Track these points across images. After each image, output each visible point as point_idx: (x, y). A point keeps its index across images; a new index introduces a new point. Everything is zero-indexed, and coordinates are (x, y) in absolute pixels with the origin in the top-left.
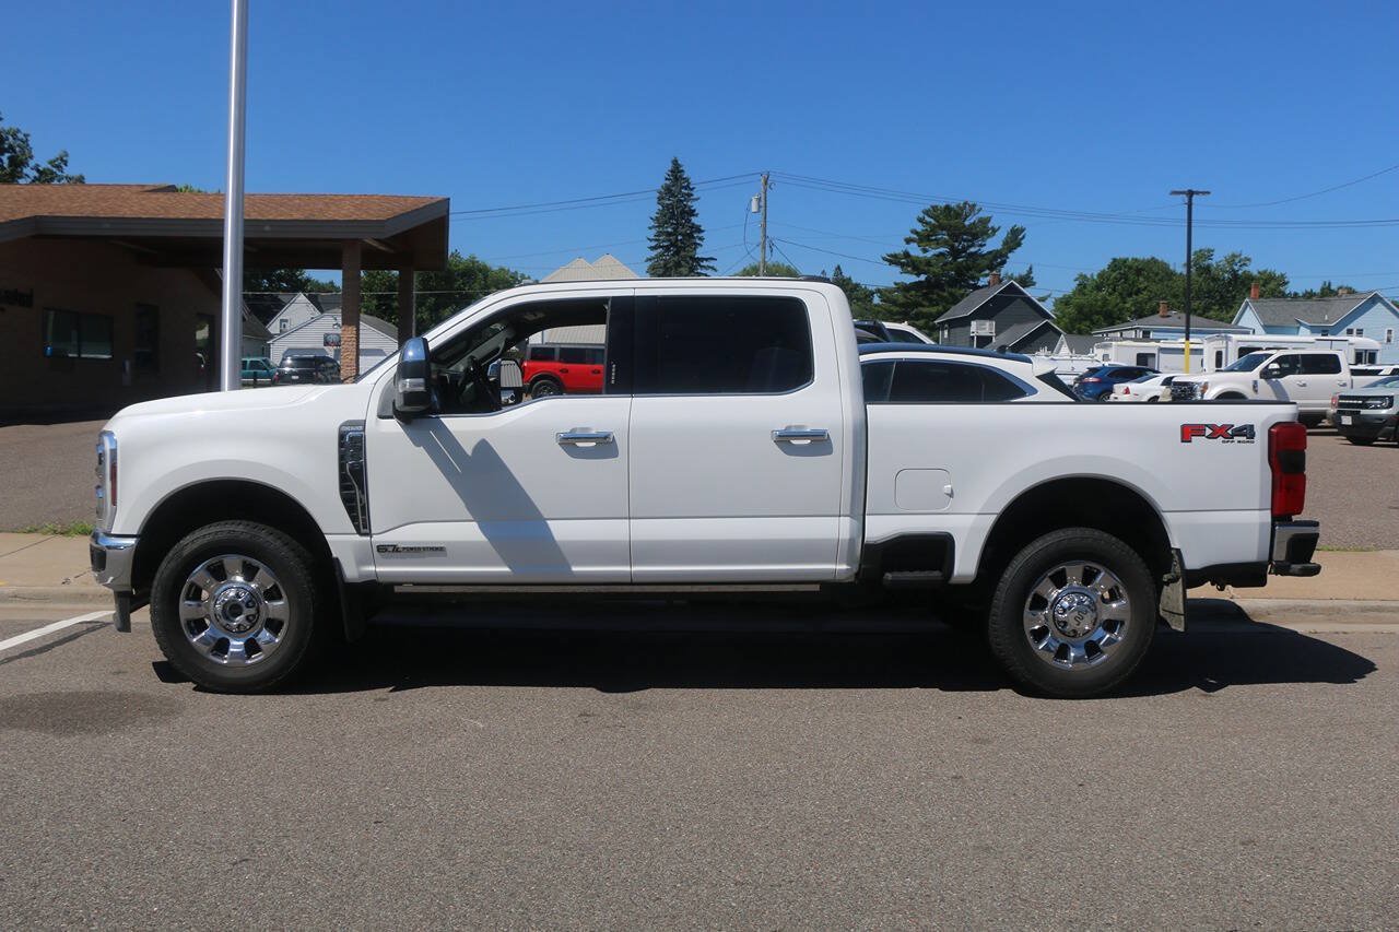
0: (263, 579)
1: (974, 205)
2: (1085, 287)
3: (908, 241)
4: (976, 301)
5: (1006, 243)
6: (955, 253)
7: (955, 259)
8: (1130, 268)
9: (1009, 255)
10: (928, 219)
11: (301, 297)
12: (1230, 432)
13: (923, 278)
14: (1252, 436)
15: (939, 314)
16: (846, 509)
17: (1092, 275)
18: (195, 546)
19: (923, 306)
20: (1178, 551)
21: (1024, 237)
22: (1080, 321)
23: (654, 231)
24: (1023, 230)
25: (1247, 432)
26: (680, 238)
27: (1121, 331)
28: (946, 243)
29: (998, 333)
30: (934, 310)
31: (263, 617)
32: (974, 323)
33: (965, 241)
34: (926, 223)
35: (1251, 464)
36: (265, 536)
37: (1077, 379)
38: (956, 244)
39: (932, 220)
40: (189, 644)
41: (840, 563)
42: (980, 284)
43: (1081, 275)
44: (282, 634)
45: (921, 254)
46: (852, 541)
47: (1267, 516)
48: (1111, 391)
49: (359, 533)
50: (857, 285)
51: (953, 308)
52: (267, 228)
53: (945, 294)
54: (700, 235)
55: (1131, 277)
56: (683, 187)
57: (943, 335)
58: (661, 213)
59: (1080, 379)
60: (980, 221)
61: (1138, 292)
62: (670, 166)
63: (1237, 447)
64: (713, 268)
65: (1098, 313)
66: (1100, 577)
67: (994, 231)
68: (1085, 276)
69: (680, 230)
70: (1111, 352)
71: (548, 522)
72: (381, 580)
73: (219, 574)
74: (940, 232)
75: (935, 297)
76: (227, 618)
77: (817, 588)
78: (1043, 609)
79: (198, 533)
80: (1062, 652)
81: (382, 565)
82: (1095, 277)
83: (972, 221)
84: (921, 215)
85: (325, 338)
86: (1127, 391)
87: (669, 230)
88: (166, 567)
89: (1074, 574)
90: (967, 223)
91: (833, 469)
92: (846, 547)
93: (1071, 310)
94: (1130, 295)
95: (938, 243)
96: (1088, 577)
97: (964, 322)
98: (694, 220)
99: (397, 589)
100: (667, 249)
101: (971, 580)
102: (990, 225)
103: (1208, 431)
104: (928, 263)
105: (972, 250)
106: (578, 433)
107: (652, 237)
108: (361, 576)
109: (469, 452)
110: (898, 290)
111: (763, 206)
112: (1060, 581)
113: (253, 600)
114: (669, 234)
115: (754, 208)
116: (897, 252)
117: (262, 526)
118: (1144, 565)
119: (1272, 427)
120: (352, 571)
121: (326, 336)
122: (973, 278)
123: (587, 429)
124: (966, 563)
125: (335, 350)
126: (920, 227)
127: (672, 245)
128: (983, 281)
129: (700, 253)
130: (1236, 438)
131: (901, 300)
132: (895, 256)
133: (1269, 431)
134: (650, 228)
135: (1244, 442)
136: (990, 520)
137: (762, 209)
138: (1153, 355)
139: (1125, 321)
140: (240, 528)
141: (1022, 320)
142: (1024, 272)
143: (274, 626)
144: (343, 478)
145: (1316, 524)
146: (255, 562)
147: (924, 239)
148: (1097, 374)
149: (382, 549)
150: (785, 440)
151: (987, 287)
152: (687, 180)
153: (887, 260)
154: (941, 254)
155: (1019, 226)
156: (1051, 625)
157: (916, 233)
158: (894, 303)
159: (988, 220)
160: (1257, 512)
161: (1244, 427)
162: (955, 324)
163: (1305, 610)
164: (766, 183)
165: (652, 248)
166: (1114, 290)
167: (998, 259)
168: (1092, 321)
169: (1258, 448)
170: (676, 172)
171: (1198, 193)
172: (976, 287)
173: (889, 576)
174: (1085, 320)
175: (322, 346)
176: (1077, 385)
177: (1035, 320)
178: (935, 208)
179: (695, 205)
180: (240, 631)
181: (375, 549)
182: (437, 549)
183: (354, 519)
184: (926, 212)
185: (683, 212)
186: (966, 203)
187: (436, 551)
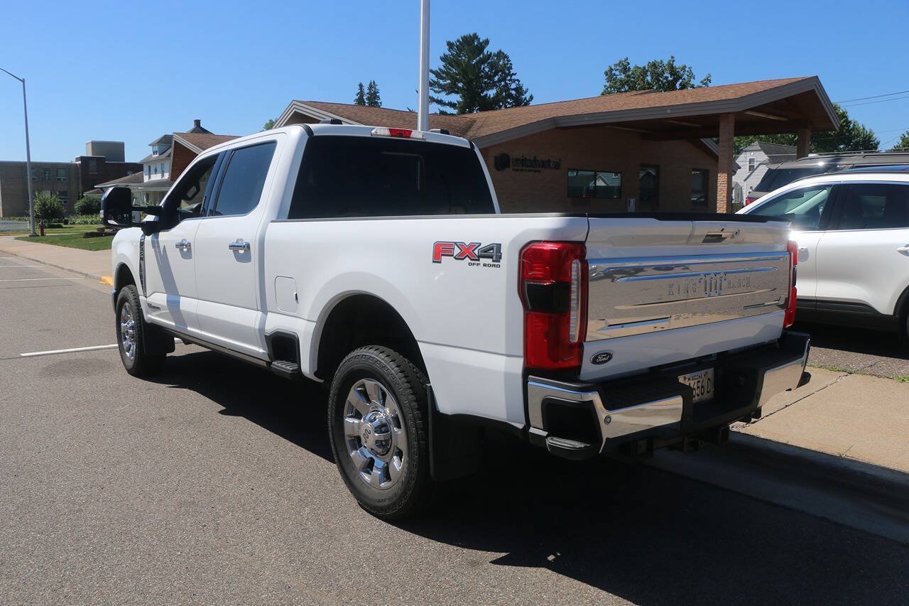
12: (476, 252)
14: (499, 258)
16: (258, 303)
41: (260, 347)
46: (260, 331)
47: (518, 365)
49: (144, 295)
63: (483, 271)
71: (180, 298)
81: (151, 314)
92: (259, 335)
106: (183, 242)
108: (148, 320)
109: (162, 253)
119: (524, 248)
120: (146, 316)
123: (185, 240)
130: (483, 261)
133: (520, 253)
135: (490, 265)
144: (140, 265)
150: (234, 249)
160: (504, 358)
161: (492, 247)
169: (506, 275)
181: (148, 307)
182: (158, 308)
183: (142, 288)
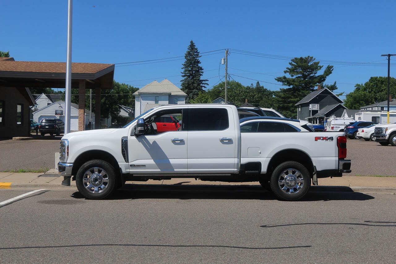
0: (103, 173)
1: (312, 57)
2: (359, 89)
3: (285, 72)
4: (312, 96)
5: (325, 72)
6: (305, 77)
7: (305, 79)
8: (379, 81)
9: (327, 77)
10: (293, 63)
11: (43, 95)
12: (327, 138)
13: (291, 87)
14: (333, 139)
15: (298, 101)
16: (236, 156)
17: (362, 84)
18: (87, 165)
19: (291, 98)
20: (315, 166)
21: (333, 70)
22: (355, 103)
23: (183, 70)
24: (332, 67)
25: (331, 138)
26: (194, 72)
27: (372, 108)
28: (301, 73)
29: (320, 109)
30: (296, 100)
31: (103, 181)
32: (311, 105)
33: (308, 71)
34: (293, 65)
35: (333, 146)
36: (104, 163)
37: (345, 127)
38: (305, 73)
39: (295, 64)
40: (85, 188)
41: (235, 169)
42: (315, 89)
43: (357, 85)
44: (107, 186)
45: (291, 77)
46: (238, 164)
47: (337, 158)
48: (357, 131)
49: (126, 162)
50: (266, 89)
51: (304, 98)
52: (53, 75)
53: (301, 93)
54: (202, 71)
55: (379, 85)
56: (195, 52)
57: (299, 110)
58: (186, 62)
59: (347, 127)
60: (314, 64)
61: (382, 91)
62: (190, 44)
63: (329, 142)
64: (207, 84)
65: (362, 100)
66: (296, 172)
67: (321, 67)
68: (359, 85)
69: (194, 69)
70: (362, 116)
71: (169, 159)
72: (131, 173)
73: (93, 172)
74: (298, 68)
75: (296, 94)
76: (94, 182)
77: (230, 175)
78: (283, 180)
79: (88, 162)
80: (288, 190)
81: (131, 169)
82: (364, 85)
83: (311, 64)
84: (291, 62)
85: (56, 112)
86: (363, 131)
87: (190, 69)
88: (80, 170)
89: (290, 171)
90: (309, 64)
91: (233, 147)
92: (236, 165)
93: (351, 99)
94: (378, 92)
95: (298, 73)
96: (294, 173)
97: (307, 105)
98: (199, 65)
99: (134, 175)
100: (189, 76)
101: (266, 173)
102: (319, 65)
103: (322, 138)
104: (294, 81)
105: (312, 75)
106: (176, 139)
107: (183, 72)
108: (126, 172)
109: (151, 144)
110: (281, 92)
111: (226, 62)
112: (287, 173)
113: (101, 178)
114: (189, 71)
115: (223, 63)
116: (281, 77)
117: (103, 161)
118: (307, 170)
119: (338, 137)
120: (124, 171)
121: (56, 111)
122: (312, 87)
123: (178, 138)
124: (264, 169)
125: (60, 117)
126: (290, 67)
127: (191, 75)
128: (316, 88)
129: (202, 78)
130: (329, 140)
131: (283, 96)
132: (280, 78)
133: (337, 138)
134: (182, 68)
135: (331, 141)
136: (269, 159)
137: (226, 63)
138: (379, 117)
139: (373, 103)
140: (98, 161)
141: (330, 104)
142: (333, 84)
143: (105, 184)
144: (122, 150)
145: (350, 160)
146: (101, 169)
147: (291, 71)
148: (353, 125)
149: (131, 166)
150: (222, 141)
151: (317, 90)
152: (196, 49)
153: (277, 80)
154: (299, 77)
155: (331, 65)
156: (285, 184)
157: (289, 69)
158: (280, 97)
159: (318, 63)
160: (334, 157)
161: (331, 137)
162: (303, 105)
163: (370, 189)
164: (227, 53)
165: (183, 76)
166: (372, 90)
167: (322, 79)
168: (360, 103)
169: (334, 143)
170: (192, 46)
171: (392, 55)
172: (313, 90)
173: (246, 172)
174: (357, 103)
175: (54, 115)
176: (345, 129)
177: (336, 103)
178: (296, 59)
179: (200, 59)
180: (97, 185)
181: (130, 166)
182: (144, 165)
183: (125, 159)
184: (293, 60)
185: (195, 62)
186: (309, 57)
187: (143, 166)
